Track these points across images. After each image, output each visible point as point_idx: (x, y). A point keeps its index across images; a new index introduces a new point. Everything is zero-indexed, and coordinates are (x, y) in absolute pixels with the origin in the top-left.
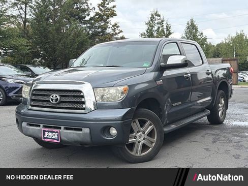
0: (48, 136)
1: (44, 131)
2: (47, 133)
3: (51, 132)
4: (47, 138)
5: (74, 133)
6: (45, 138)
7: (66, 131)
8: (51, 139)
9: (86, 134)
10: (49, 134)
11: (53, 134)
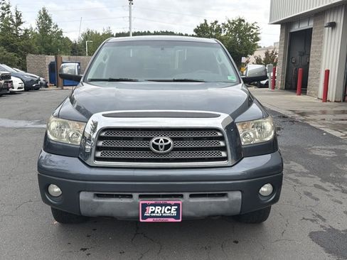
0: (152, 212)
1: (144, 206)
2: (150, 209)
3: (161, 205)
4: (151, 217)
5: (211, 203)
6: (144, 217)
7: (193, 200)
8: (162, 217)
9: (235, 201)
10: (158, 209)
11: (165, 209)
